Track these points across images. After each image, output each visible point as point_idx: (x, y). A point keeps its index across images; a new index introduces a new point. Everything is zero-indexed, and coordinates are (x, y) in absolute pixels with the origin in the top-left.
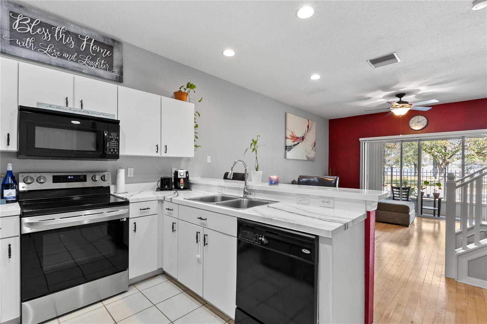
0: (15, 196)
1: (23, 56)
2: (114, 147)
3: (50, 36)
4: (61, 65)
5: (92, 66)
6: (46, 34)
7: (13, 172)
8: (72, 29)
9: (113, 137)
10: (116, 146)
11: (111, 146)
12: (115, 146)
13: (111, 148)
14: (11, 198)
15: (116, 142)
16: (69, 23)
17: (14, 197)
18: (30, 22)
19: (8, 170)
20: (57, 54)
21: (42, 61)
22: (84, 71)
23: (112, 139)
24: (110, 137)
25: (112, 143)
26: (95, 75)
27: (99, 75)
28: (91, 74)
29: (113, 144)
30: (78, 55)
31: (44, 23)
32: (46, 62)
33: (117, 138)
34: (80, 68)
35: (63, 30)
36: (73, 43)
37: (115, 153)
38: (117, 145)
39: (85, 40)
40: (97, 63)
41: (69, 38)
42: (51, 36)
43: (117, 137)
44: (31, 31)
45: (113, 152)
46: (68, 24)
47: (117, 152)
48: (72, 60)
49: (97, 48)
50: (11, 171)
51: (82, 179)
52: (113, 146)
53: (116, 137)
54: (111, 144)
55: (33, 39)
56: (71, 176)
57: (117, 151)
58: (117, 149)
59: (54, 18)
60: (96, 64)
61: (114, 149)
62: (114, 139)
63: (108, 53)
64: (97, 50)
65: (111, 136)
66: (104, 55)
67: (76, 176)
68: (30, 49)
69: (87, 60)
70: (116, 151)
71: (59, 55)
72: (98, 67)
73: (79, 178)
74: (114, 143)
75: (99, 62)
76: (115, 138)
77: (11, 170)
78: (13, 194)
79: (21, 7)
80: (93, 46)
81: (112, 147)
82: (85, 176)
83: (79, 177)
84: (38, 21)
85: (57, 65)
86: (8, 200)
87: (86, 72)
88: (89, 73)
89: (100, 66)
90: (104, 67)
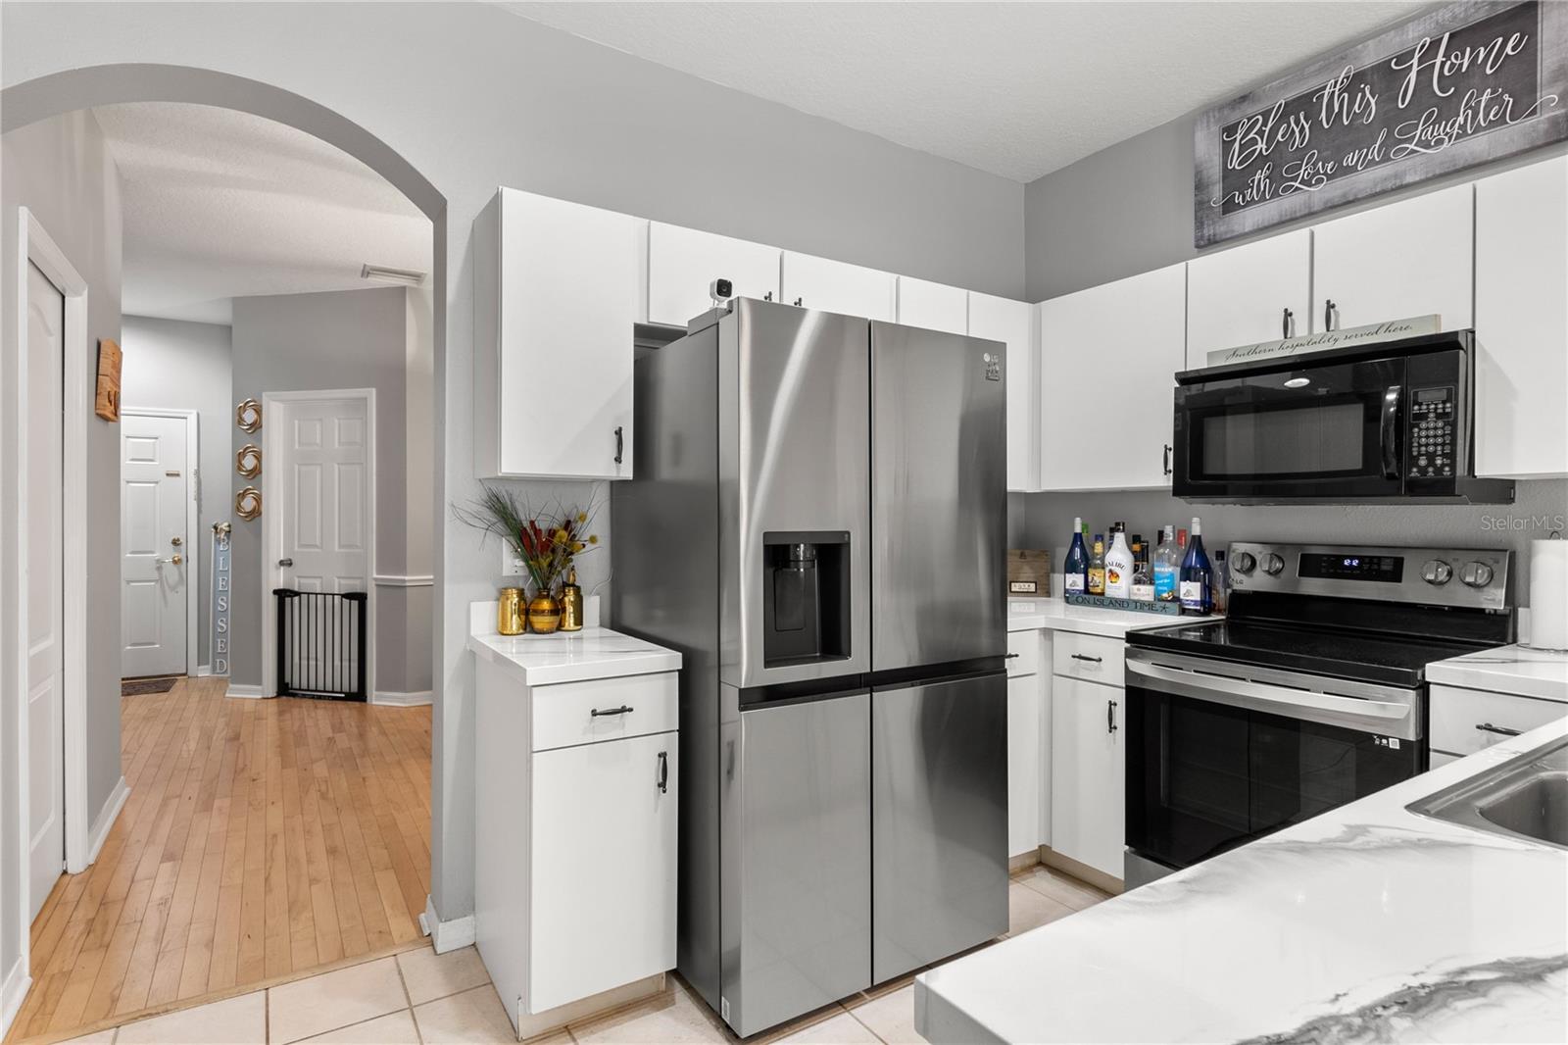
0: (1199, 599)
1: (1247, 230)
2: (1431, 449)
3: (1307, 127)
4: (1337, 201)
5: (1440, 142)
6: (1297, 131)
7: (1202, 537)
8: (1370, 57)
9: (1428, 405)
10: (1440, 440)
11: (1420, 446)
12: (1435, 445)
13: (1419, 451)
14: (1189, 604)
15: (1440, 424)
16: (1360, 47)
17: (1196, 603)
18: (1262, 126)
19: (1194, 533)
20: (1325, 174)
21: (1288, 217)
22: (1409, 179)
23: (1423, 417)
24: (1416, 407)
25: (1423, 433)
26: (1452, 169)
27: (1470, 161)
28: (1438, 172)
29: (1427, 437)
30: (1390, 133)
31: (1294, 100)
32: (1298, 215)
33: (1444, 408)
34: (1396, 176)
35: (1342, 82)
36: (1373, 101)
37: (1439, 470)
38: (1443, 436)
39: (1415, 61)
40: (1461, 119)
41: (1360, 95)
42: (1310, 128)
43: (1444, 402)
44: (1264, 147)
45: (1428, 466)
46: (1357, 50)
47: (1443, 465)
48: (1372, 163)
49: (1463, 58)
50: (1199, 537)
51: (1386, 572)
52: (1427, 445)
53: (1440, 406)
54: (1420, 437)
55: (1268, 169)
56: (1352, 558)
57: (1446, 461)
58: (1444, 455)
59: (1317, 66)
60: (1457, 125)
61: (1431, 457)
62: (1432, 415)
63: (1508, 50)
64: (1461, 65)
65: (1420, 404)
66: (1491, 68)
67: (1367, 560)
68: (1263, 199)
69: (1423, 131)
70: (1439, 462)
71: (1331, 170)
72: (1465, 131)
73: (1376, 567)
74: (1431, 433)
75: (1471, 108)
76: (1436, 409)
77: (1198, 534)
78: (1193, 593)
79: (1243, 98)
80: (1443, 64)
81: (1423, 449)
82: (1399, 563)
83: (1379, 564)
84: (1280, 105)
85: (1330, 204)
86: (1187, 607)
87: (1417, 179)
88: (1430, 175)
89: (1472, 123)
90: (1491, 117)
